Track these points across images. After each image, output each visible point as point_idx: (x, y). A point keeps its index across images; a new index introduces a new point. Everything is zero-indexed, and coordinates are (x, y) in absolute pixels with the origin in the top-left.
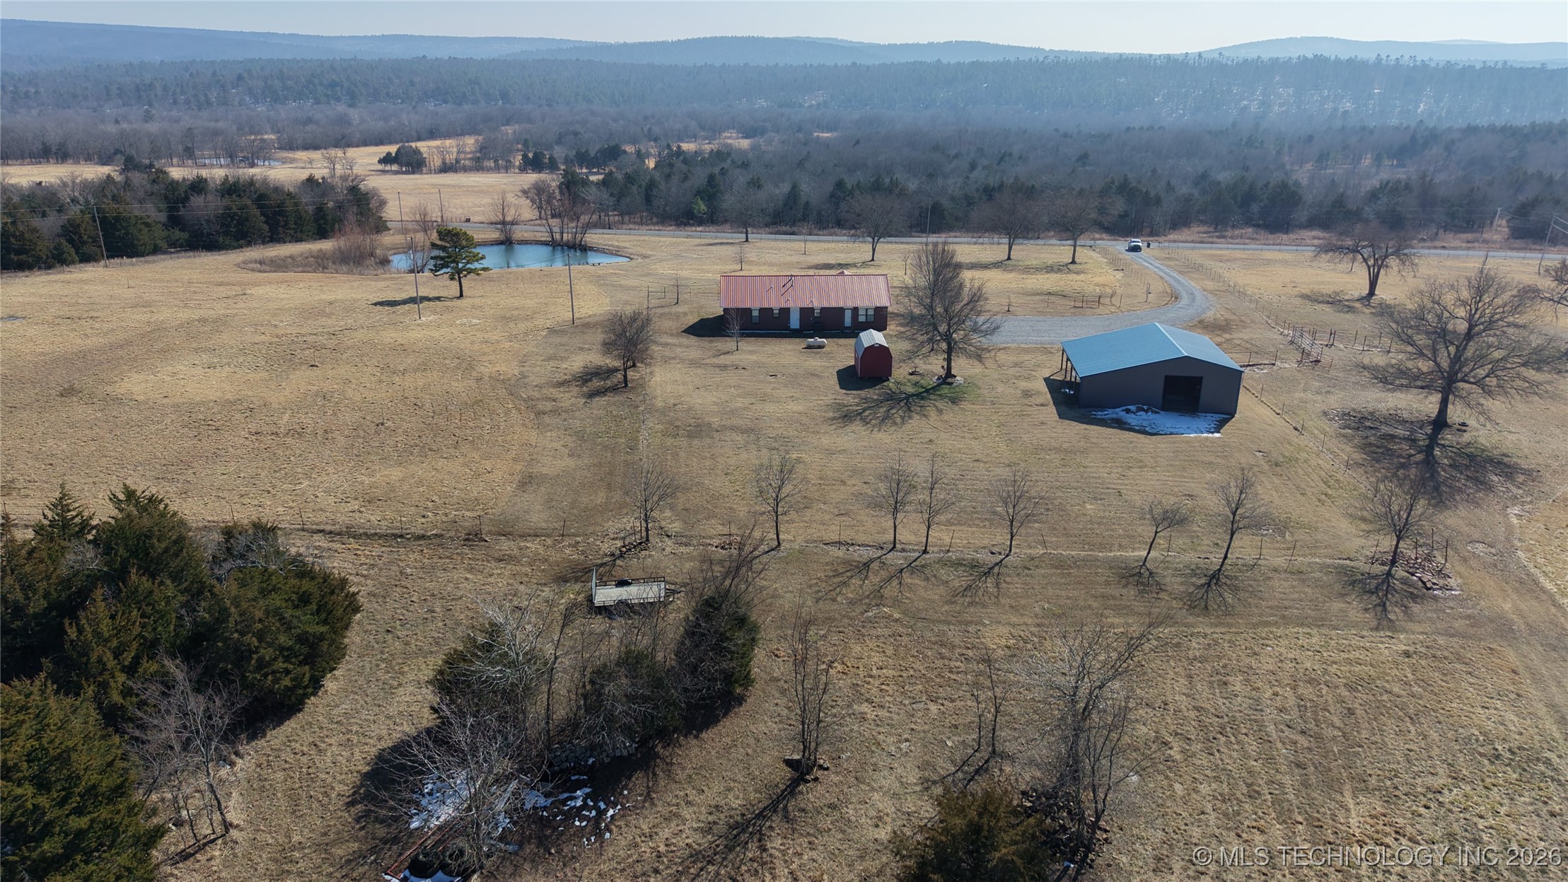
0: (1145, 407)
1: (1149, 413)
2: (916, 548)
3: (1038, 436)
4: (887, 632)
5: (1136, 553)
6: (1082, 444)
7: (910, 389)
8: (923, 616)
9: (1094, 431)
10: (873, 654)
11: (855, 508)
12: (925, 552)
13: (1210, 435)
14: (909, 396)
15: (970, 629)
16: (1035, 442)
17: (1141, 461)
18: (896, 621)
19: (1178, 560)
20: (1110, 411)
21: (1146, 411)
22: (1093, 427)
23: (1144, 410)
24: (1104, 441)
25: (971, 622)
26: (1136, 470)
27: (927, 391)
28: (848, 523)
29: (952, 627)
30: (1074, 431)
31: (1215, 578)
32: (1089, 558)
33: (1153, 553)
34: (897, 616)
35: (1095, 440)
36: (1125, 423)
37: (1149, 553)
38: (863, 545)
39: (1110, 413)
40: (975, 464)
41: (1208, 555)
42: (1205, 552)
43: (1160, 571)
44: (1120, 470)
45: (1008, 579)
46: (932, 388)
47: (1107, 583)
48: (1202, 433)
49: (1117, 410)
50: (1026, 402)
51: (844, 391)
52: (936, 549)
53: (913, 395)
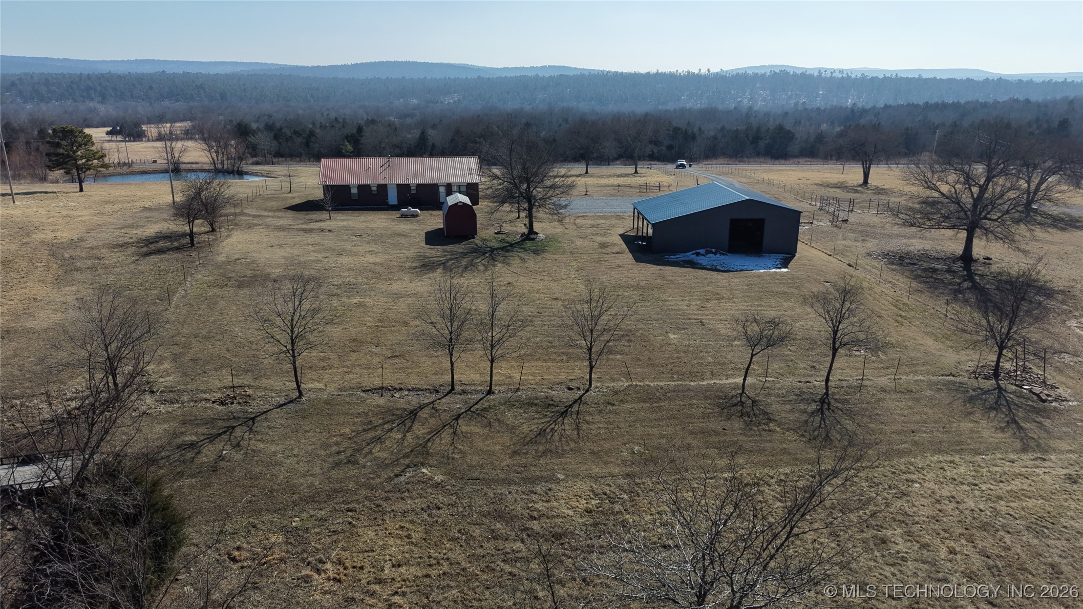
0: (713, 250)
1: (718, 255)
2: (479, 388)
3: (616, 276)
4: (419, 503)
5: (731, 381)
6: (658, 281)
7: (496, 245)
8: (474, 475)
9: (668, 270)
10: (391, 542)
11: (414, 349)
12: (490, 392)
13: (778, 270)
14: (493, 250)
15: (538, 489)
16: (613, 281)
17: (717, 294)
18: (438, 485)
19: (778, 386)
20: (681, 255)
21: (715, 254)
22: (667, 268)
23: (713, 253)
24: (679, 278)
25: (540, 479)
26: (714, 302)
27: (512, 245)
28: (400, 366)
29: (514, 488)
30: (649, 272)
31: (824, 401)
32: (681, 388)
33: (750, 380)
34: (438, 478)
35: (671, 278)
36: (698, 264)
37: (745, 380)
38: (413, 389)
39: (681, 257)
40: (554, 302)
41: (809, 379)
42: (804, 376)
43: (760, 398)
44: (698, 302)
45: (588, 418)
46: (515, 243)
47: (705, 416)
48: (770, 268)
49: (688, 254)
50: (603, 251)
51: (428, 246)
52: (503, 388)
53: (497, 249)
